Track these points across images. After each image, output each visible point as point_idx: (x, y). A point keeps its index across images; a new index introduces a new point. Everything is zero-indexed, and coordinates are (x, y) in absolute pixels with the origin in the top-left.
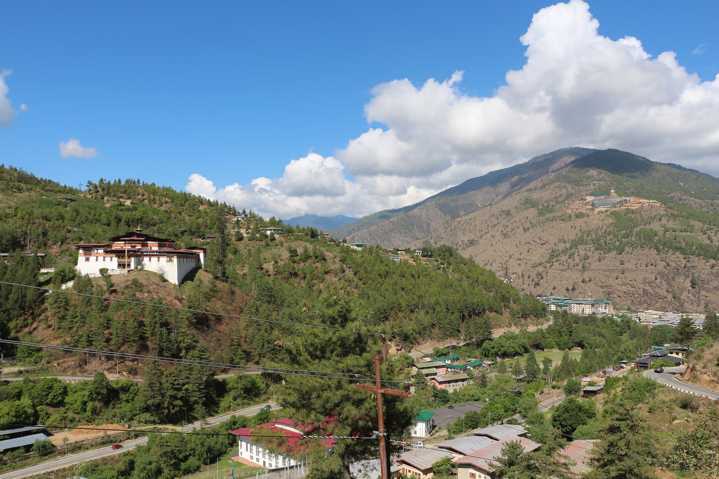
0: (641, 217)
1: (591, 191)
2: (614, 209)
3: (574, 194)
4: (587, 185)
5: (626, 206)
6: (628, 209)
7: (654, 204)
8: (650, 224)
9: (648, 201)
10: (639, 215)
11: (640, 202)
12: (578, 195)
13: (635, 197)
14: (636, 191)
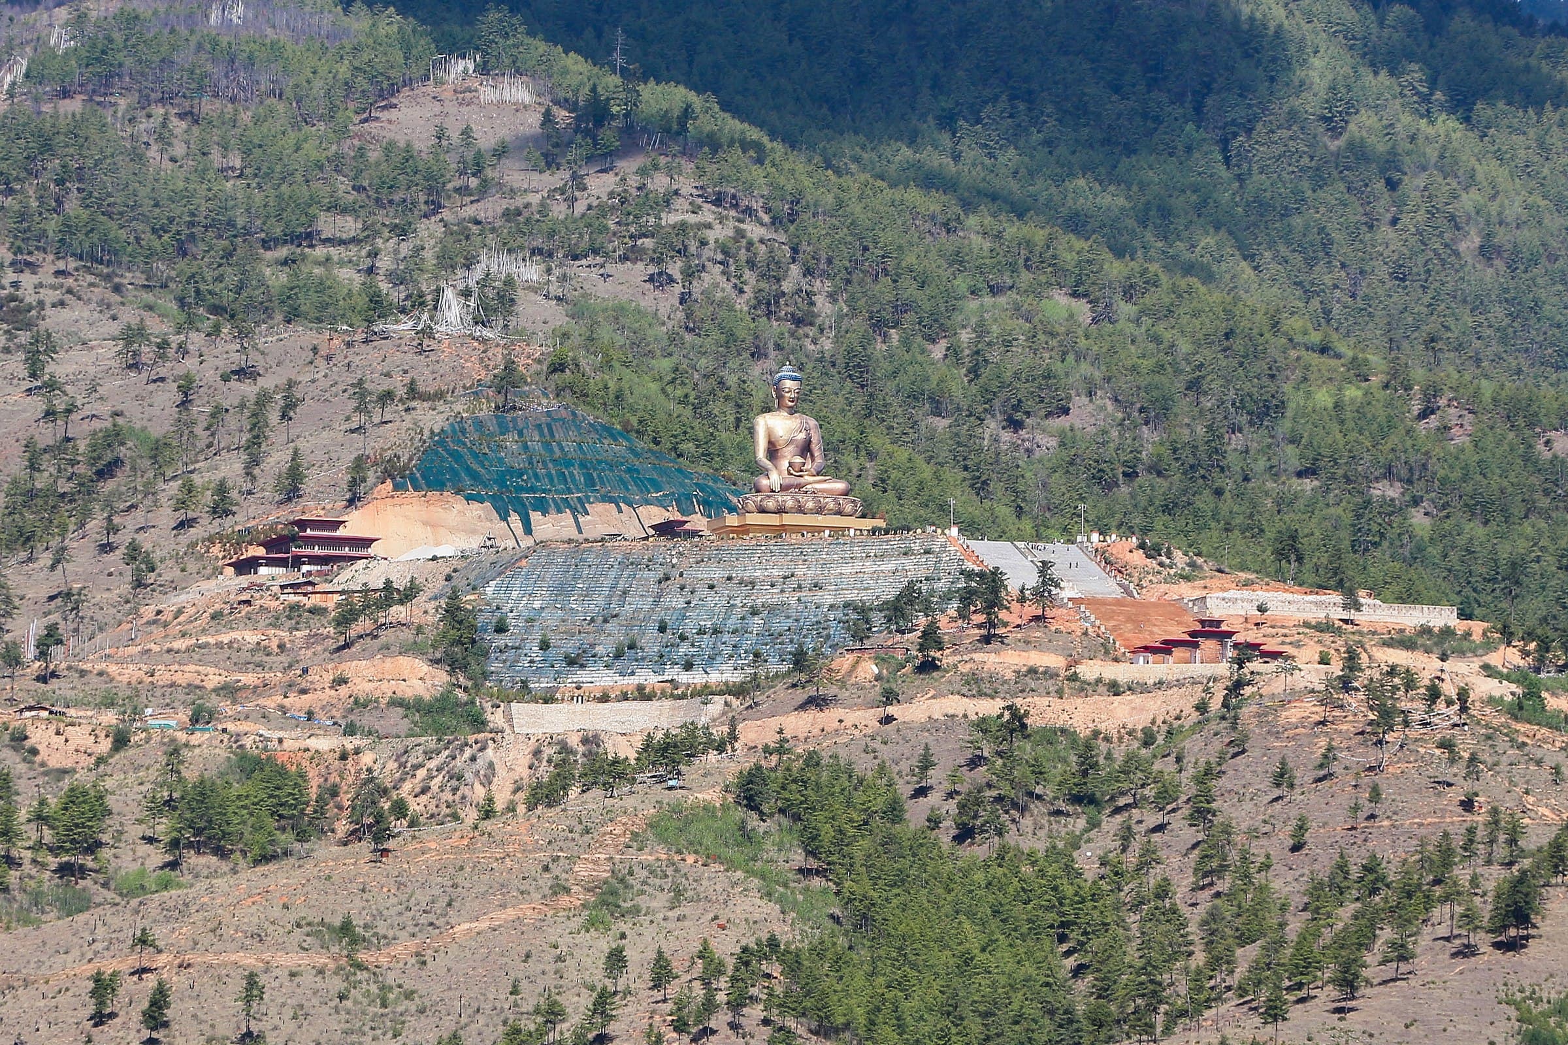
0: (1207, 873)
1: (433, 419)
2: (799, 724)
3: (158, 452)
4: (377, 307)
5: (976, 685)
6: (1017, 724)
7: (1425, 665)
8: (1349, 983)
9: (1329, 607)
10: (1183, 832)
11: (1212, 630)
12: (231, 468)
13: (1125, 548)
14: (1151, 440)
